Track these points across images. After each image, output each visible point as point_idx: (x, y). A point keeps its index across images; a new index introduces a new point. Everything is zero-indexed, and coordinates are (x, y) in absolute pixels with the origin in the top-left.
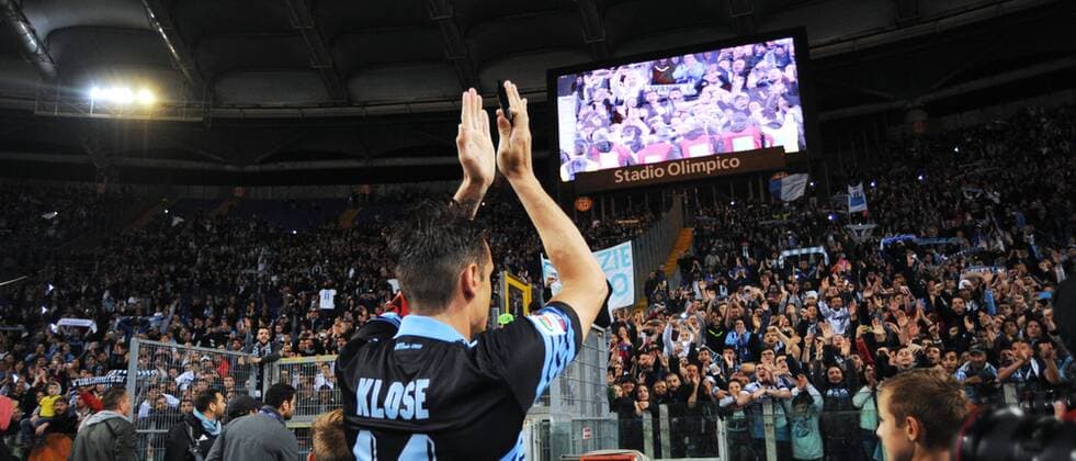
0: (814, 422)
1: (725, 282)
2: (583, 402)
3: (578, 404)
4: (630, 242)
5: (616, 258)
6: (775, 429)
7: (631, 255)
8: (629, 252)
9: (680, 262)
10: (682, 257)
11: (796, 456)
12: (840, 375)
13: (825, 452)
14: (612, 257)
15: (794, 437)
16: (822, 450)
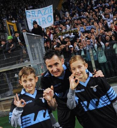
0: (103, 52)
1: (77, 12)
2: (39, 59)
3: (38, 60)
4: (52, 5)
5: (48, 11)
6: (93, 56)
7: (52, 9)
8: (52, 8)
9: (63, 5)
10: (63, 3)
11: (99, 62)
12: (109, 38)
13: (107, 60)
14: (47, 10)
15: (99, 58)
16: (106, 59)
